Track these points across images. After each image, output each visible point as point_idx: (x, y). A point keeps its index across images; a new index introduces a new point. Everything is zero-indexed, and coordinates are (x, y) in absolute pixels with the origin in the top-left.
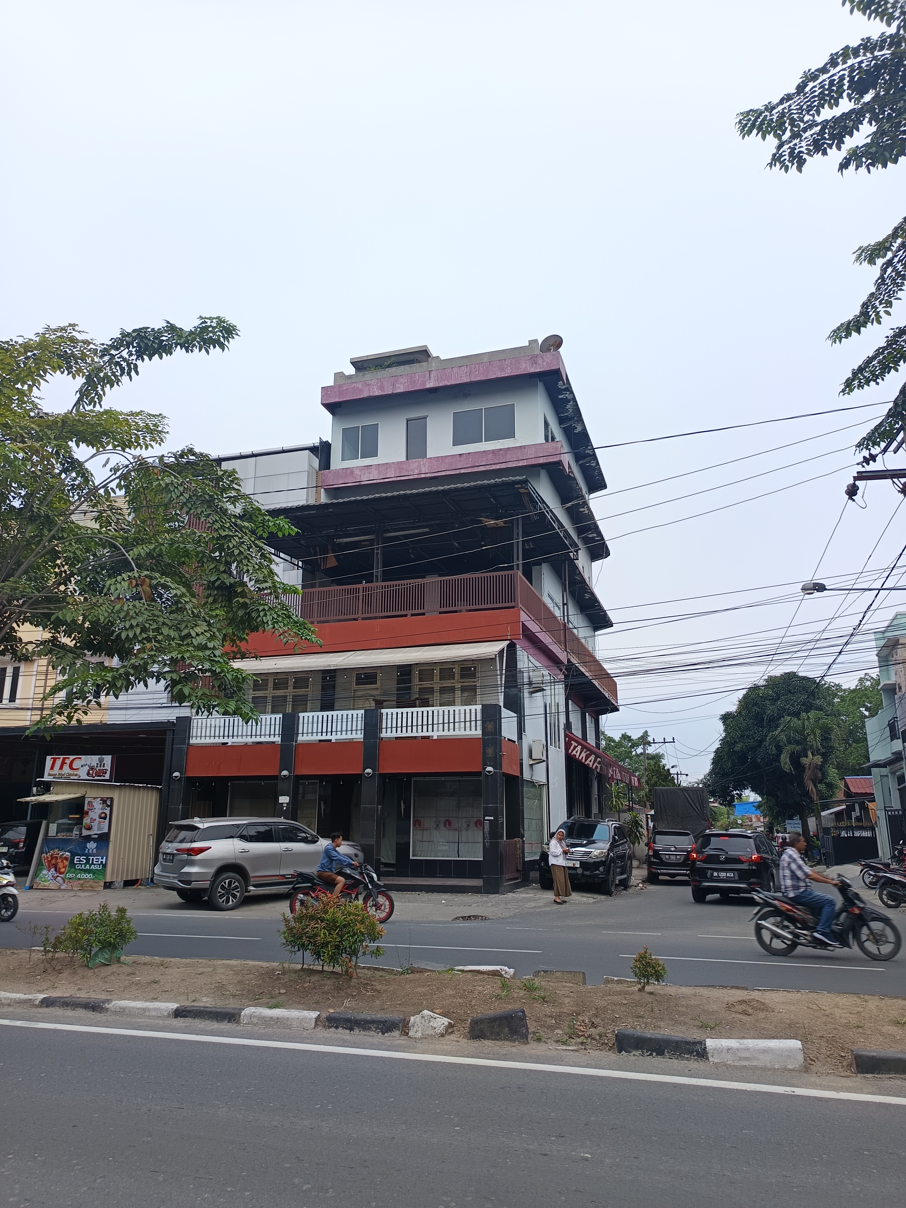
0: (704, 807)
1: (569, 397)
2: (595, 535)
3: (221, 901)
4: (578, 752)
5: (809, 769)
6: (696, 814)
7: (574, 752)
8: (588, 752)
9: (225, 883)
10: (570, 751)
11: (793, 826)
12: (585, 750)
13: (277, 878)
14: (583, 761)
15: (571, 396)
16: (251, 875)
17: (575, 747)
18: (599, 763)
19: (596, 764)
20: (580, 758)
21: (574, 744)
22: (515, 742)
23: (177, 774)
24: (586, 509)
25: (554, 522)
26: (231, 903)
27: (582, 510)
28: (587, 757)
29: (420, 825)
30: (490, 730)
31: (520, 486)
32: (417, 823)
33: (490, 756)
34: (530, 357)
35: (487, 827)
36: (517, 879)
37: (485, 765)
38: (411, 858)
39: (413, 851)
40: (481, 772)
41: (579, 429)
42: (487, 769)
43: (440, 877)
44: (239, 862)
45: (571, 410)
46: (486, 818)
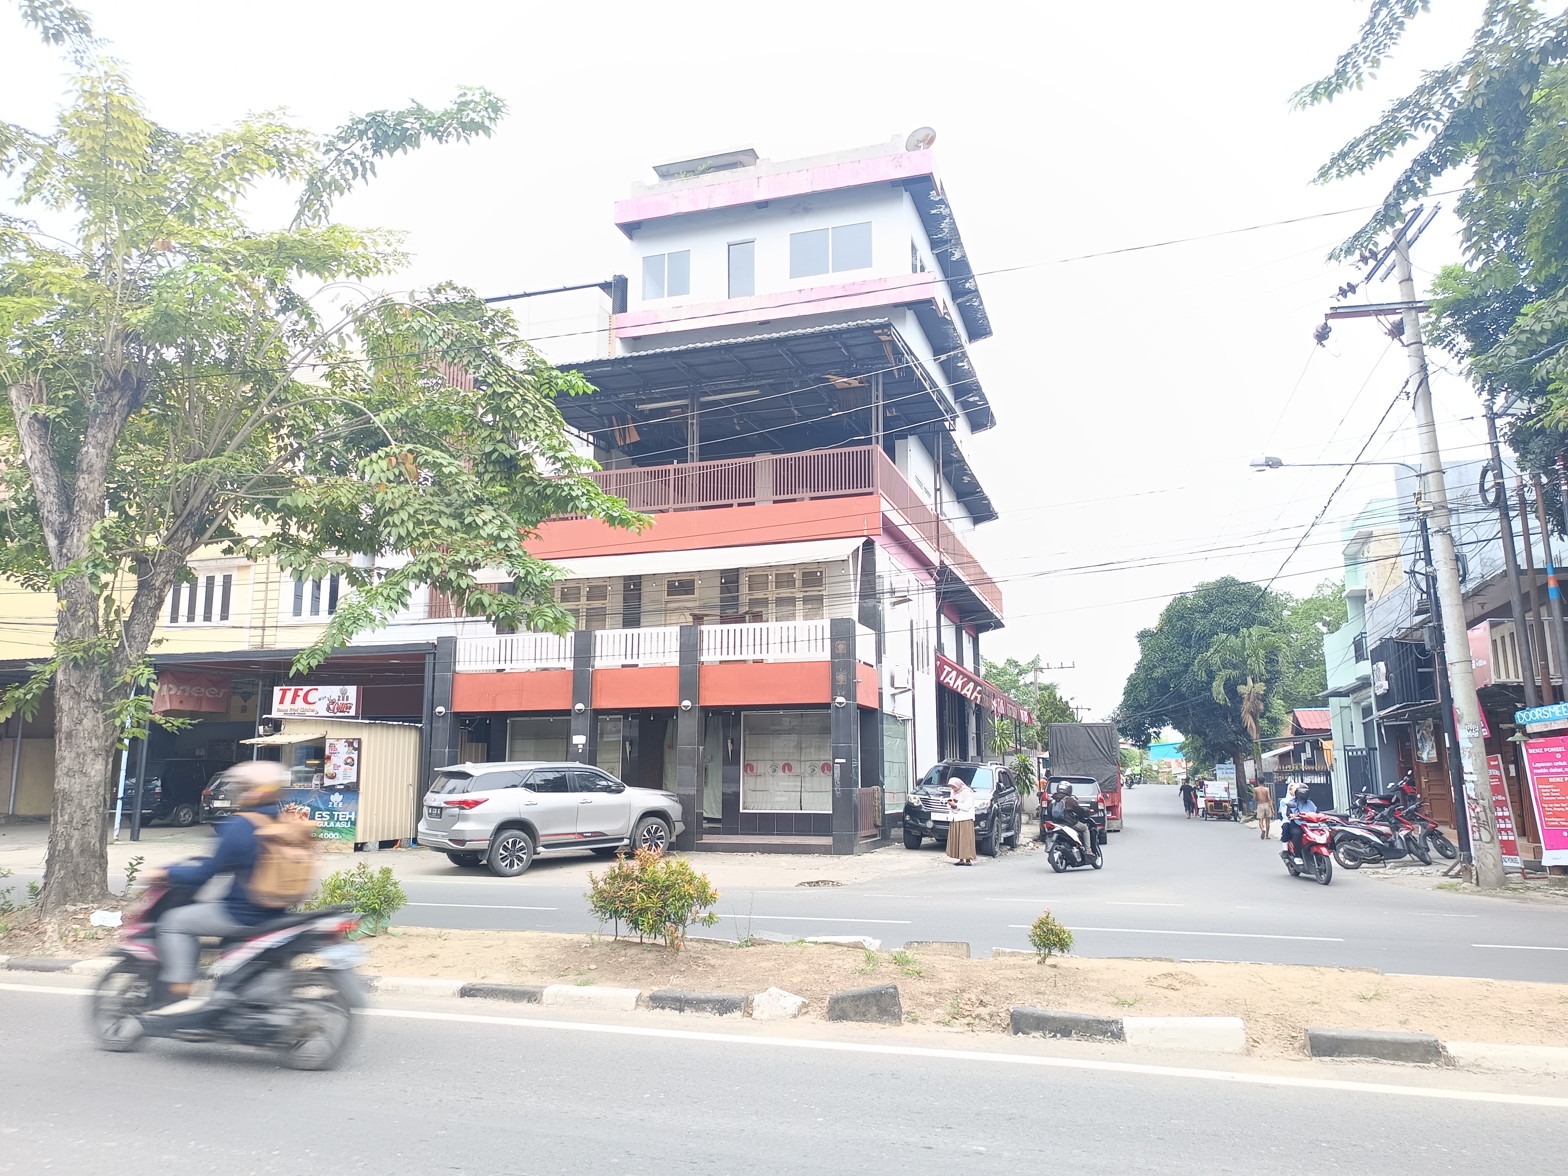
0: (1113, 748)
1: (945, 212)
2: (977, 398)
3: (504, 864)
4: (953, 681)
5: (1249, 700)
6: (1102, 756)
7: (947, 680)
8: (965, 679)
9: (508, 843)
10: (942, 678)
11: (1224, 771)
12: (961, 677)
13: (573, 836)
14: (959, 690)
15: (947, 210)
16: (540, 833)
17: (948, 673)
18: (979, 692)
19: (975, 694)
20: (955, 687)
21: (947, 669)
22: (872, 666)
23: (440, 709)
24: (965, 364)
25: (925, 380)
26: (516, 867)
27: (960, 364)
28: (964, 686)
29: (752, 770)
30: (840, 651)
31: (880, 331)
32: (749, 767)
33: (841, 683)
34: (893, 157)
35: (837, 771)
36: (875, 836)
37: (834, 694)
38: (741, 811)
39: (744, 803)
40: (830, 704)
41: (957, 256)
42: (837, 700)
43: (777, 835)
44: (524, 816)
45: (946, 230)
46: (837, 761)
